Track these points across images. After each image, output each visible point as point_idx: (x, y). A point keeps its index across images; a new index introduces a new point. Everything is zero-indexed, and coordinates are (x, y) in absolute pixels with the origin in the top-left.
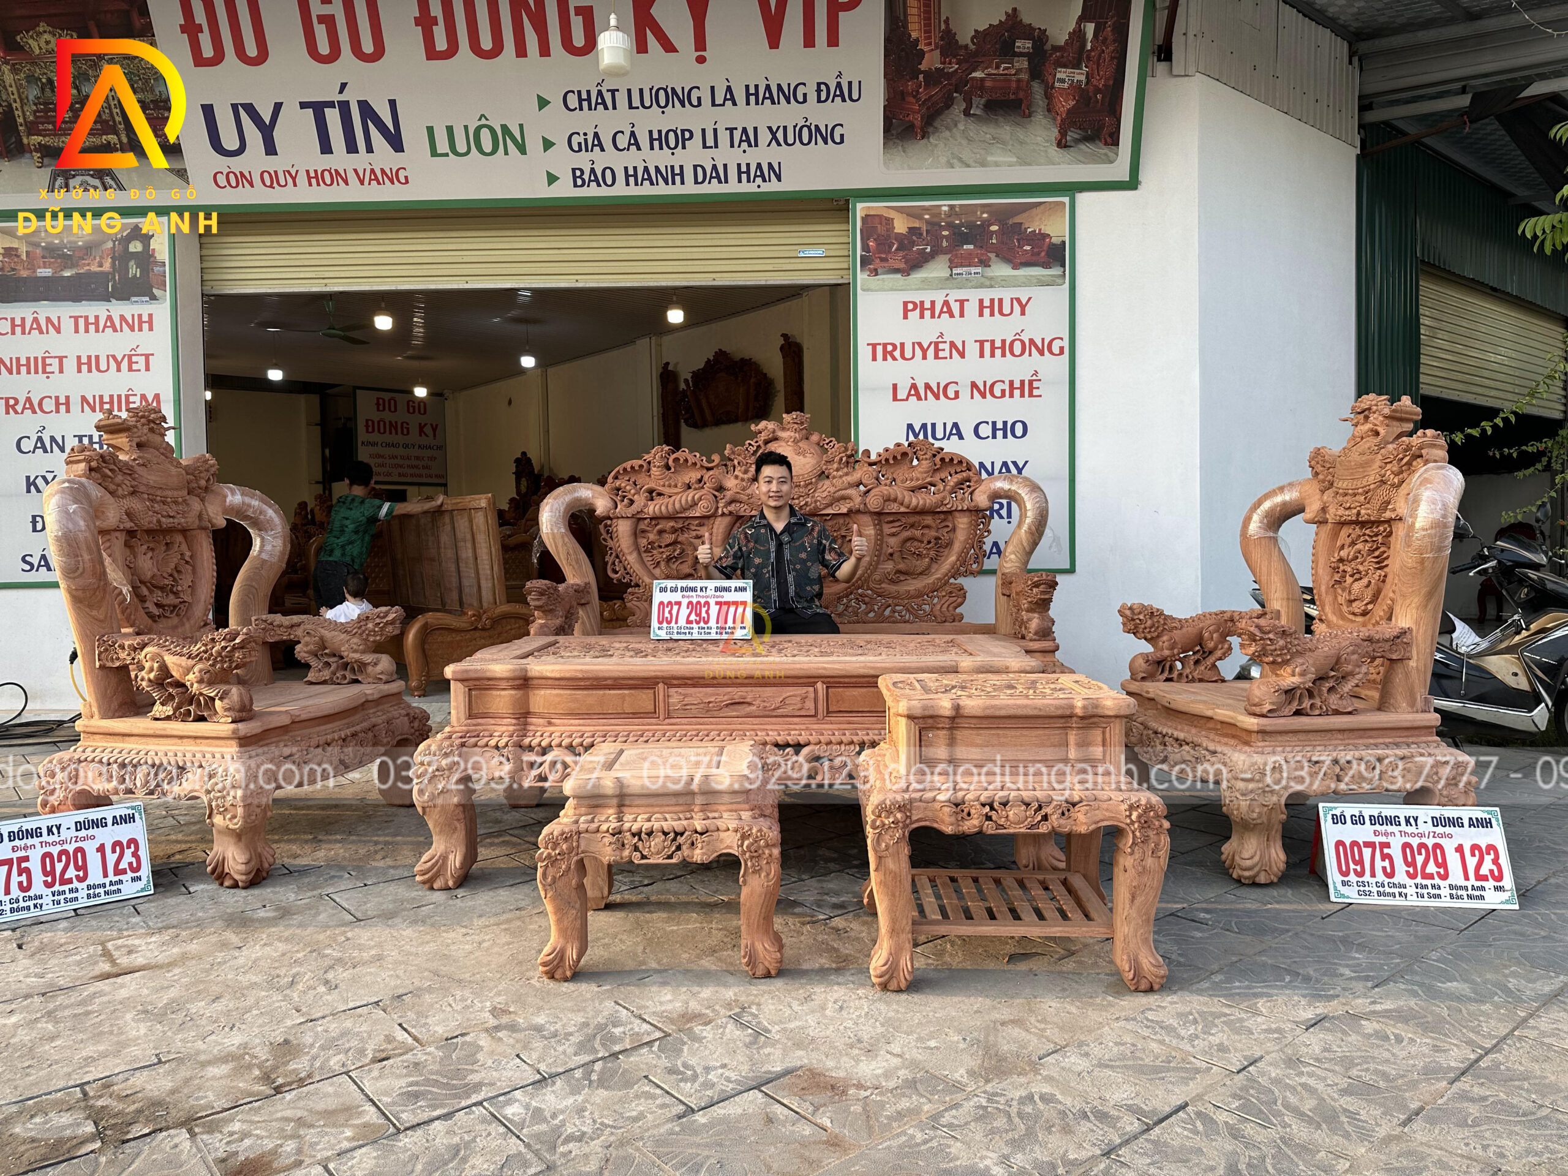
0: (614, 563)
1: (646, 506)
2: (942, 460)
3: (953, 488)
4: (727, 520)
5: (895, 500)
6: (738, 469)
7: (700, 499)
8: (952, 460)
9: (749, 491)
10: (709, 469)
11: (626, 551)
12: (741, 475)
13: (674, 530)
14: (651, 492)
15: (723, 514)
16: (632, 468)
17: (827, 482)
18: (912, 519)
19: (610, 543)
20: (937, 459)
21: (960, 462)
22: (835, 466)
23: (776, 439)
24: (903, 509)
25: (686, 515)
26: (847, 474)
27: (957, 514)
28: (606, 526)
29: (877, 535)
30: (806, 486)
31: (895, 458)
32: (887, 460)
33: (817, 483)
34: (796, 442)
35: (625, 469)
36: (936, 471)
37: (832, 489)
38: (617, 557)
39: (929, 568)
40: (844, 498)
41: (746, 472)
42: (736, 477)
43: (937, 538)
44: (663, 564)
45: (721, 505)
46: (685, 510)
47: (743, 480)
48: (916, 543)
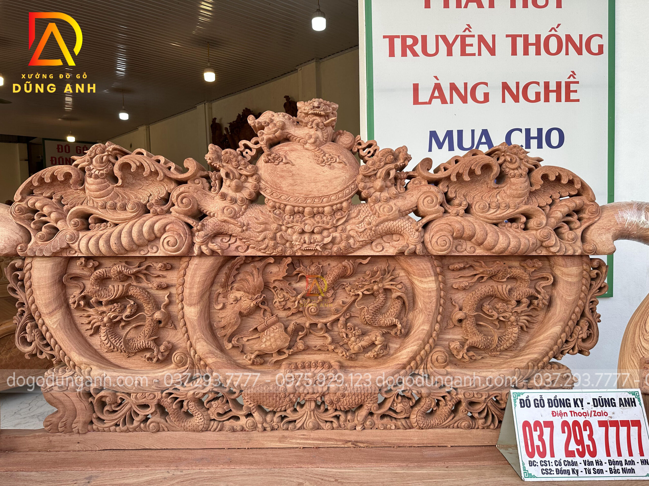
0: (23, 329)
1: (74, 238)
2: (545, 177)
3: (559, 221)
4: (208, 263)
5: (470, 238)
6: (227, 183)
7: (164, 230)
8: (558, 178)
9: (243, 219)
10: (180, 182)
11: (43, 310)
12: (231, 193)
13: (124, 278)
14: (85, 216)
15: (201, 254)
16: (54, 178)
17: (364, 208)
18: (494, 267)
19: (20, 296)
20: (537, 175)
21: (571, 182)
22: (379, 183)
23: (287, 139)
24: (479, 252)
25: (142, 253)
26: (396, 196)
27: (560, 261)
28: (15, 269)
29: (439, 290)
30: (333, 213)
31: (472, 173)
32: (459, 176)
33: (349, 208)
34: (317, 144)
35: (41, 180)
36: (532, 193)
37: (374, 220)
38: (31, 318)
39: (516, 343)
40: (390, 233)
41: (239, 189)
42: (224, 196)
43: (532, 298)
44: (103, 330)
45: (197, 240)
46: (139, 247)
47: (234, 201)
48: (500, 305)
